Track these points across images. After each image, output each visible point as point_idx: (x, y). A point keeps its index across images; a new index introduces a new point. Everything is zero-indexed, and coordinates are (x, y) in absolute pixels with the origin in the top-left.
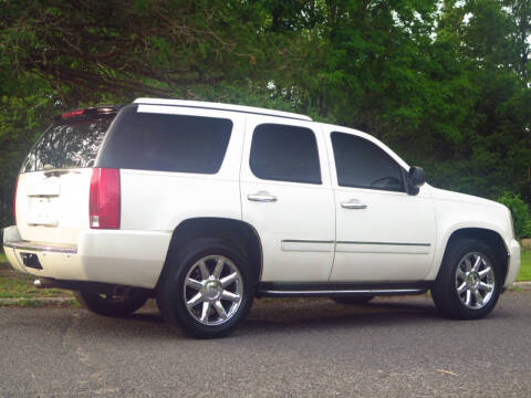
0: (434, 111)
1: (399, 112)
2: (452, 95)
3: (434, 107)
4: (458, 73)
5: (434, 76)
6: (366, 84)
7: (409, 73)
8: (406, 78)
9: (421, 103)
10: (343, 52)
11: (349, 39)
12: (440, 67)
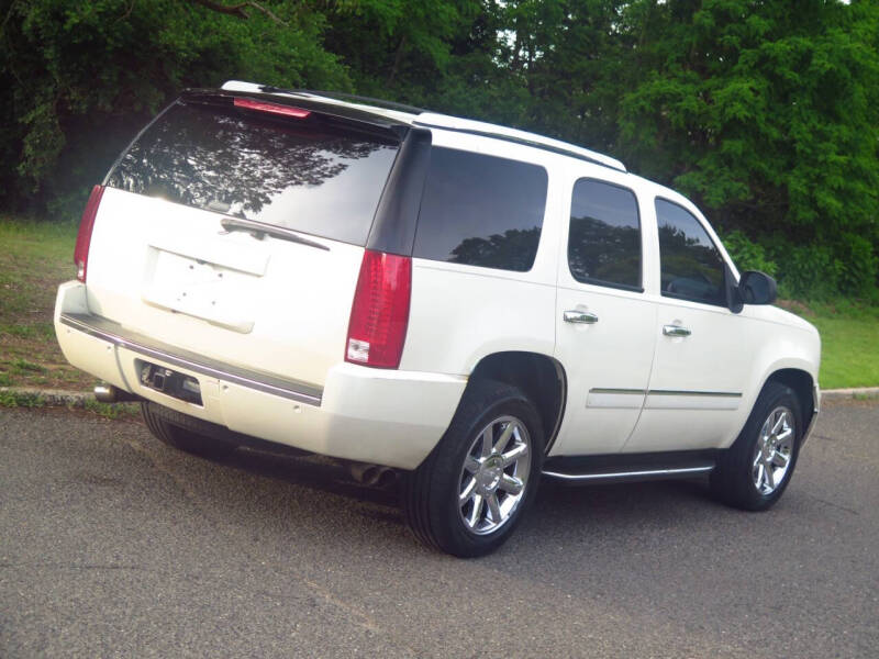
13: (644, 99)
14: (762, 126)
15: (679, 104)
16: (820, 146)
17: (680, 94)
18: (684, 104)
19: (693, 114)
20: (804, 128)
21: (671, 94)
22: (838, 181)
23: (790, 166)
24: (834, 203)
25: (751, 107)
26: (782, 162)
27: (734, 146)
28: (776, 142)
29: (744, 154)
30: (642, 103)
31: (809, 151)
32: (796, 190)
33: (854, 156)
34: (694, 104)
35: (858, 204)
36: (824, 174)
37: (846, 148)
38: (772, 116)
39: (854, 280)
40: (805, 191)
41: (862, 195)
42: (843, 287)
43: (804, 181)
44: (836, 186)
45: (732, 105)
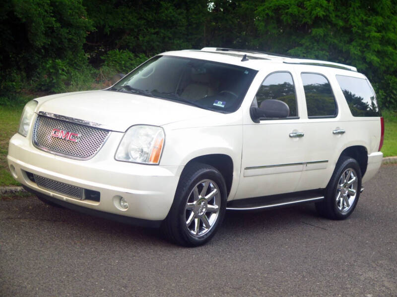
13: (268, 9)
14: (333, 19)
15: (287, 11)
16: (366, 28)
17: (287, 5)
18: (290, 10)
19: (295, 15)
20: (357, 19)
21: (283, 6)
22: (378, 47)
23: (351, 41)
24: (375, 59)
25: (327, 10)
26: (346, 39)
27: (319, 31)
28: (342, 28)
29: (325, 35)
30: (267, 11)
31: (360, 31)
32: (354, 53)
33: (386, 33)
34: (296, 10)
35: (390, 58)
36: (369, 44)
37: (381, 28)
38: (339, 13)
39: (393, 101)
40: (359, 53)
41: (392, 54)
42: (387, 105)
43: (359, 48)
44: (376, 50)
45: (315, 10)
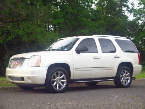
0: (92, 31)
1: (82, 31)
2: (98, 26)
3: (93, 29)
4: (100, 19)
5: (93, 20)
6: (72, 23)
7: (85, 19)
8: (84, 21)
9: (89, 28)
10: (64, 13)
11: (66, 9)
12: (95, 17)
